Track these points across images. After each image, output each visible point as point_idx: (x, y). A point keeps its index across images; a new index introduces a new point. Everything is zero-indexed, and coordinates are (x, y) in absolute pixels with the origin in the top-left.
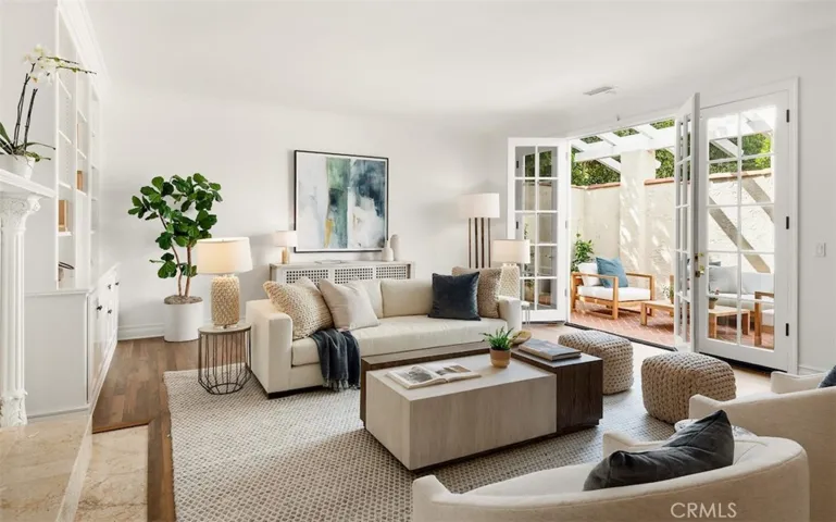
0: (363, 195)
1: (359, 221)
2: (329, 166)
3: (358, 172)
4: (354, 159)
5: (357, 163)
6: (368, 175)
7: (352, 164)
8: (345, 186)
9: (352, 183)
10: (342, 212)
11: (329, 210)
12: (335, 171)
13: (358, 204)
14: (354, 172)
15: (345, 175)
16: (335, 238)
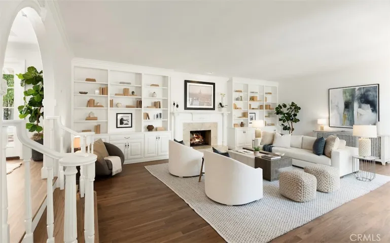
0: (363, 103)
1: (361, 115)
2: (345, 92)
3: (360, 93)
4: (357, 88)
5: (360, 89)
6: (366, 94)
7: (356, 90)
8: (353, 100)
9: (356, 98)
10: (351, 111)
11: (345, 110)
12: (348, 94)
13: (360, 107)
14: (357, 93)
15: (353, 95)
16: (347, 122)
